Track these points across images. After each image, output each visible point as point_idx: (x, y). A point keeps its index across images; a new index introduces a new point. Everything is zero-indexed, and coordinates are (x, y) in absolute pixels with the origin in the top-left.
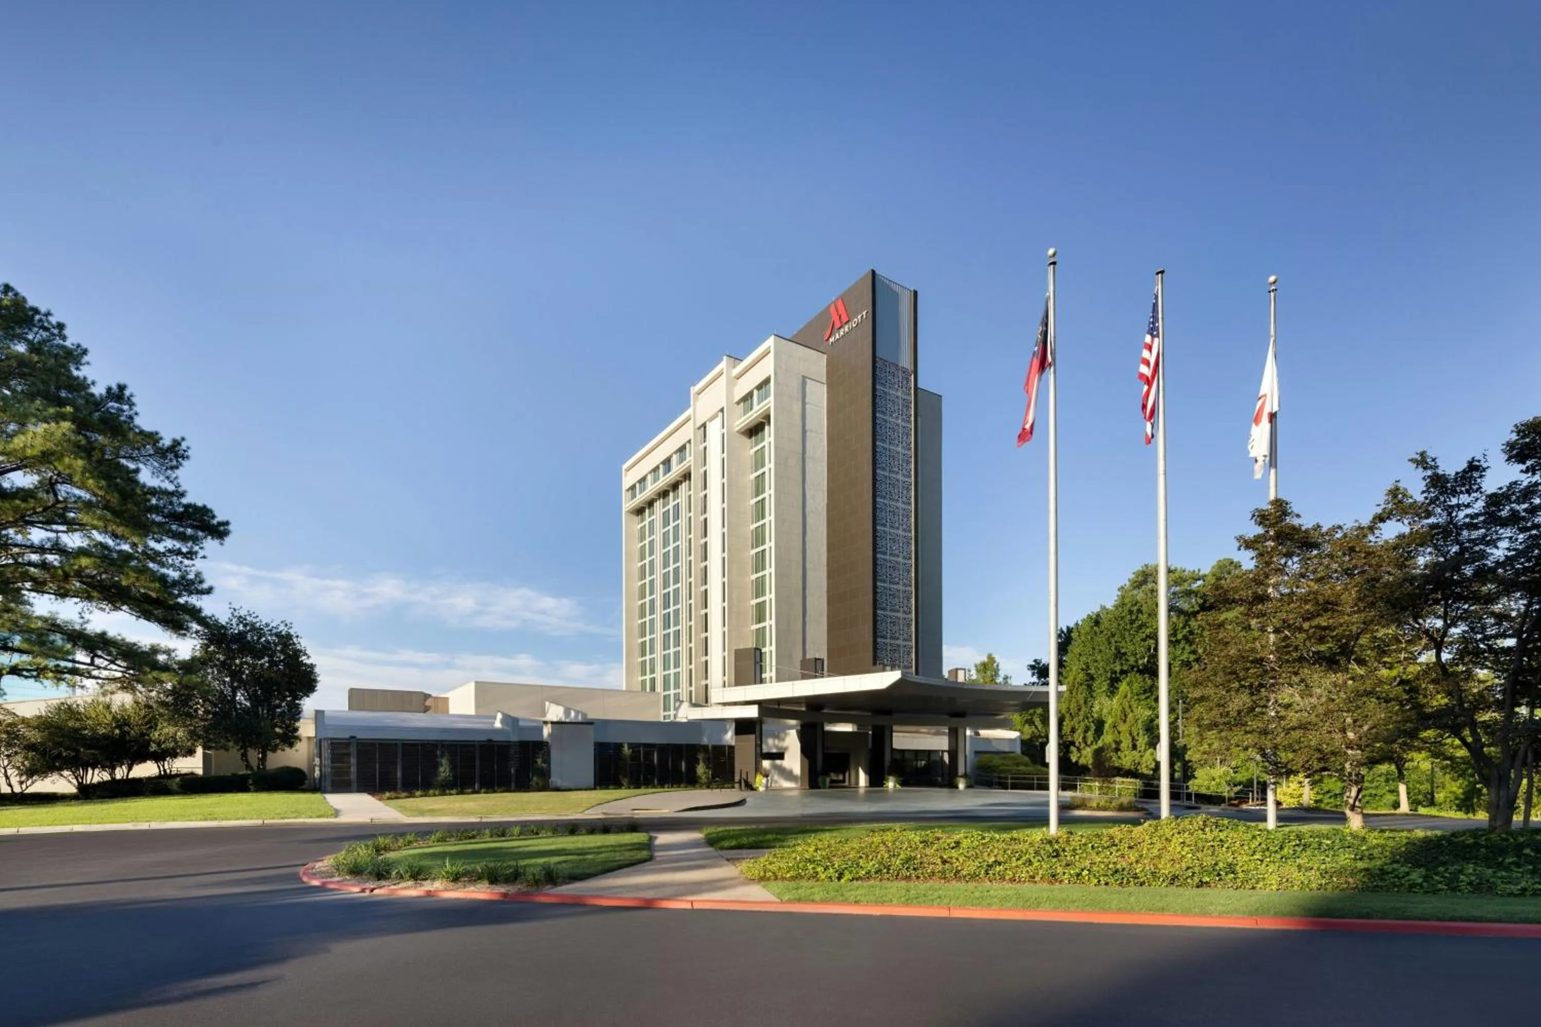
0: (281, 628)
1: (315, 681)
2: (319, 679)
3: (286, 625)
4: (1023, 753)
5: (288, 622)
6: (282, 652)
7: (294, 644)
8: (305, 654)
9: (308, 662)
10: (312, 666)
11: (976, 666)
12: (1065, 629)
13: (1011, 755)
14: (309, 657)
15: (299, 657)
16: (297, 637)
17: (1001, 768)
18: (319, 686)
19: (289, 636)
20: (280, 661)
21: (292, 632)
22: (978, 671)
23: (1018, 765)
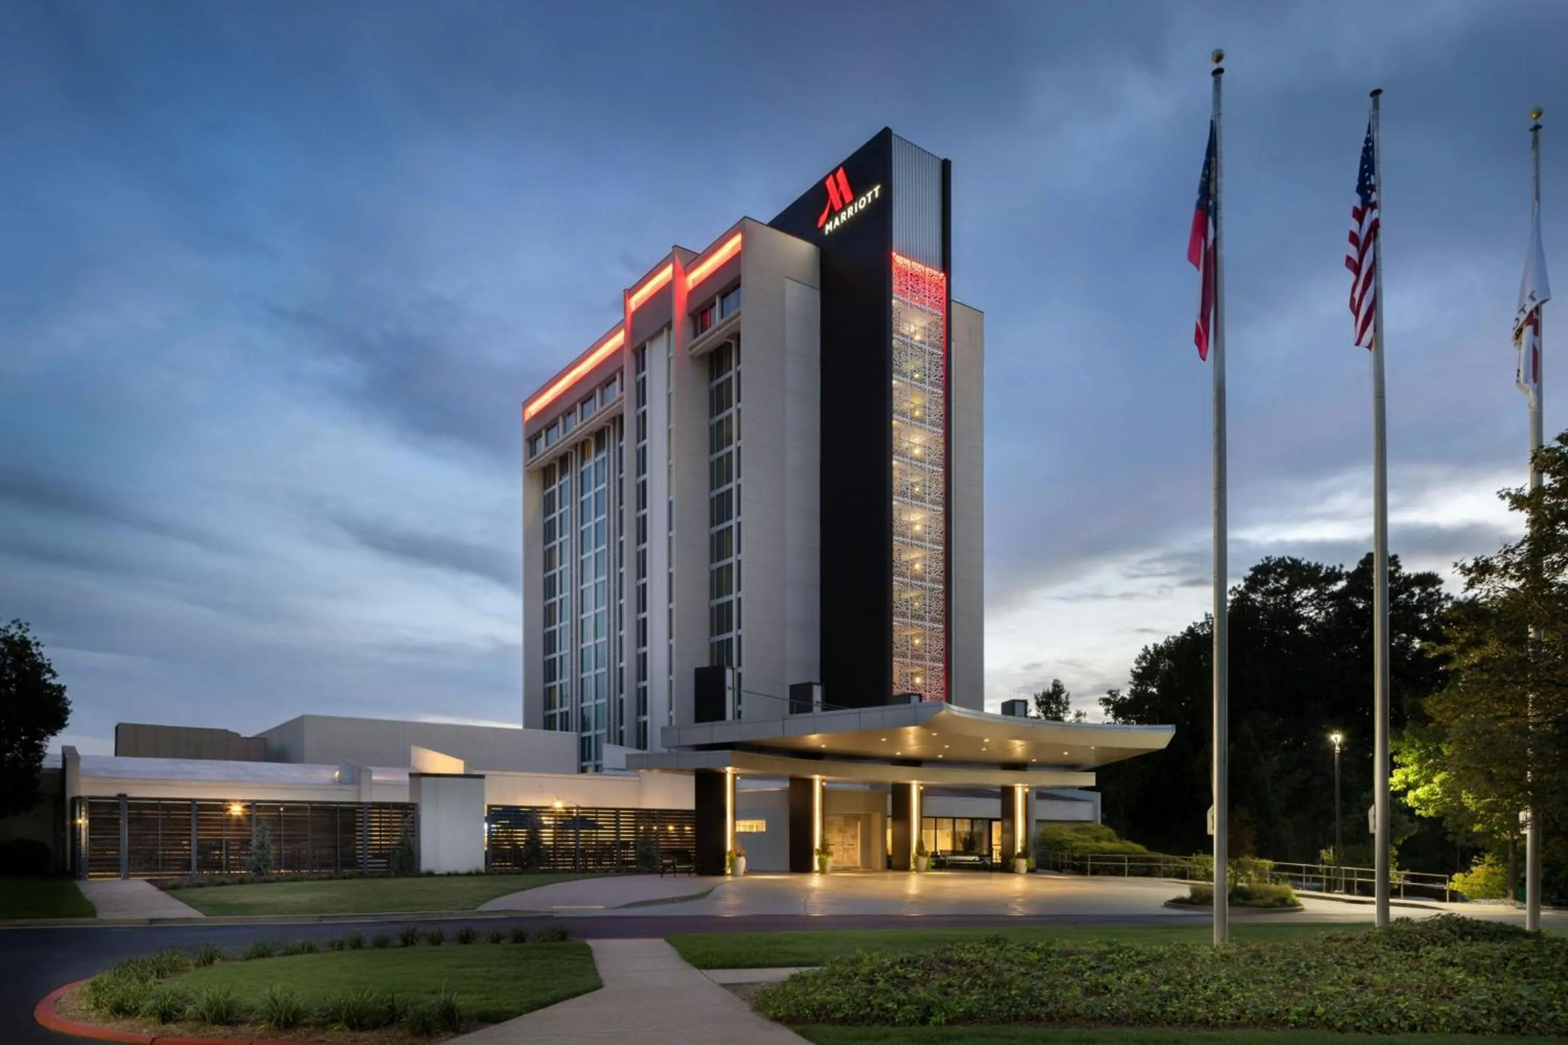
0: (12, 631)
1: (66, 712)
2: (70, 707)
3: (20, 627)
4: (1103, 822)
5: (22, 622)
6: (13, 667)
7: (33, 655)
8: (50, 671)
9: (54, 682)
10: (61, 689)
11: (1036, 697)
12: (1151, 648)
13: (1090, 825)
14: (54, 675)
15: (39, 674)
16: (37, 644)
17: (1074, 844)
18: (71, 719)
19: (25, 643)
20: (11, 681)
21: (29, 636)
22: (1039, 704)
23: (1098, 839)
